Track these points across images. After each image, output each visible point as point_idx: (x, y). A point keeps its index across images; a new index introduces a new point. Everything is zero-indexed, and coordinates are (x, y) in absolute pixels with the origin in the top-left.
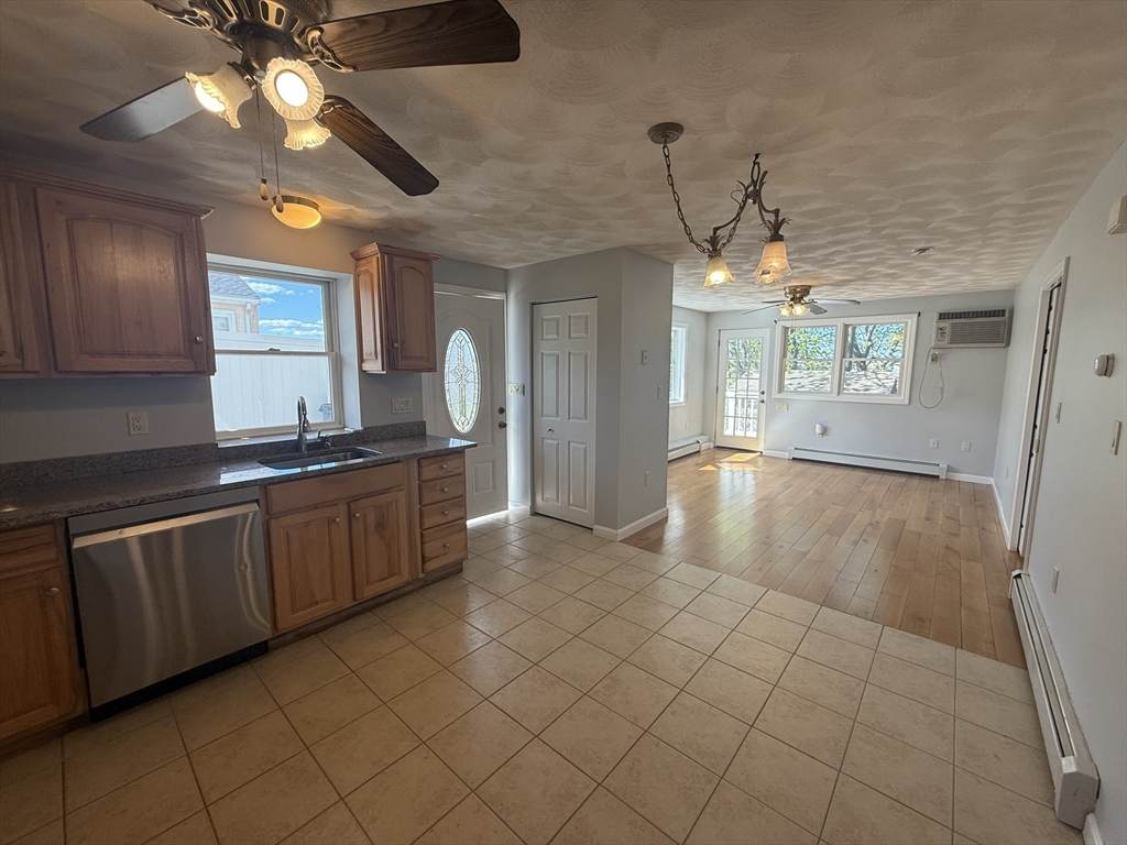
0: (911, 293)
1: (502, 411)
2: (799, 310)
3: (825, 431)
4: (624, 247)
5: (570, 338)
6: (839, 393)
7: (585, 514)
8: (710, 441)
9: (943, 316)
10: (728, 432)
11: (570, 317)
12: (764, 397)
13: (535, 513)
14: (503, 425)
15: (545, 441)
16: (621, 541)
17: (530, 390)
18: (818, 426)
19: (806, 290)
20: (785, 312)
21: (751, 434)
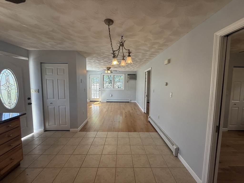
0: (125, 70)
1: (29, 99)
2: (109, 72)
3: (112, 96)
4: (76, 51)
5: (57, 75)
6: (114, 88)
7: (67, 126)
8: (89, 100)
9: (128, 75)
10: (93, 97)
11: (57, 68)
12: (100, 89)
13: (45, 131)
14: (31, 104)
15: (49, 107)
16: (79, 131)
17: (41, 91)
18: (111, 95)
19: (110, 68)
20: (106, 72)
21: (98, 97)
